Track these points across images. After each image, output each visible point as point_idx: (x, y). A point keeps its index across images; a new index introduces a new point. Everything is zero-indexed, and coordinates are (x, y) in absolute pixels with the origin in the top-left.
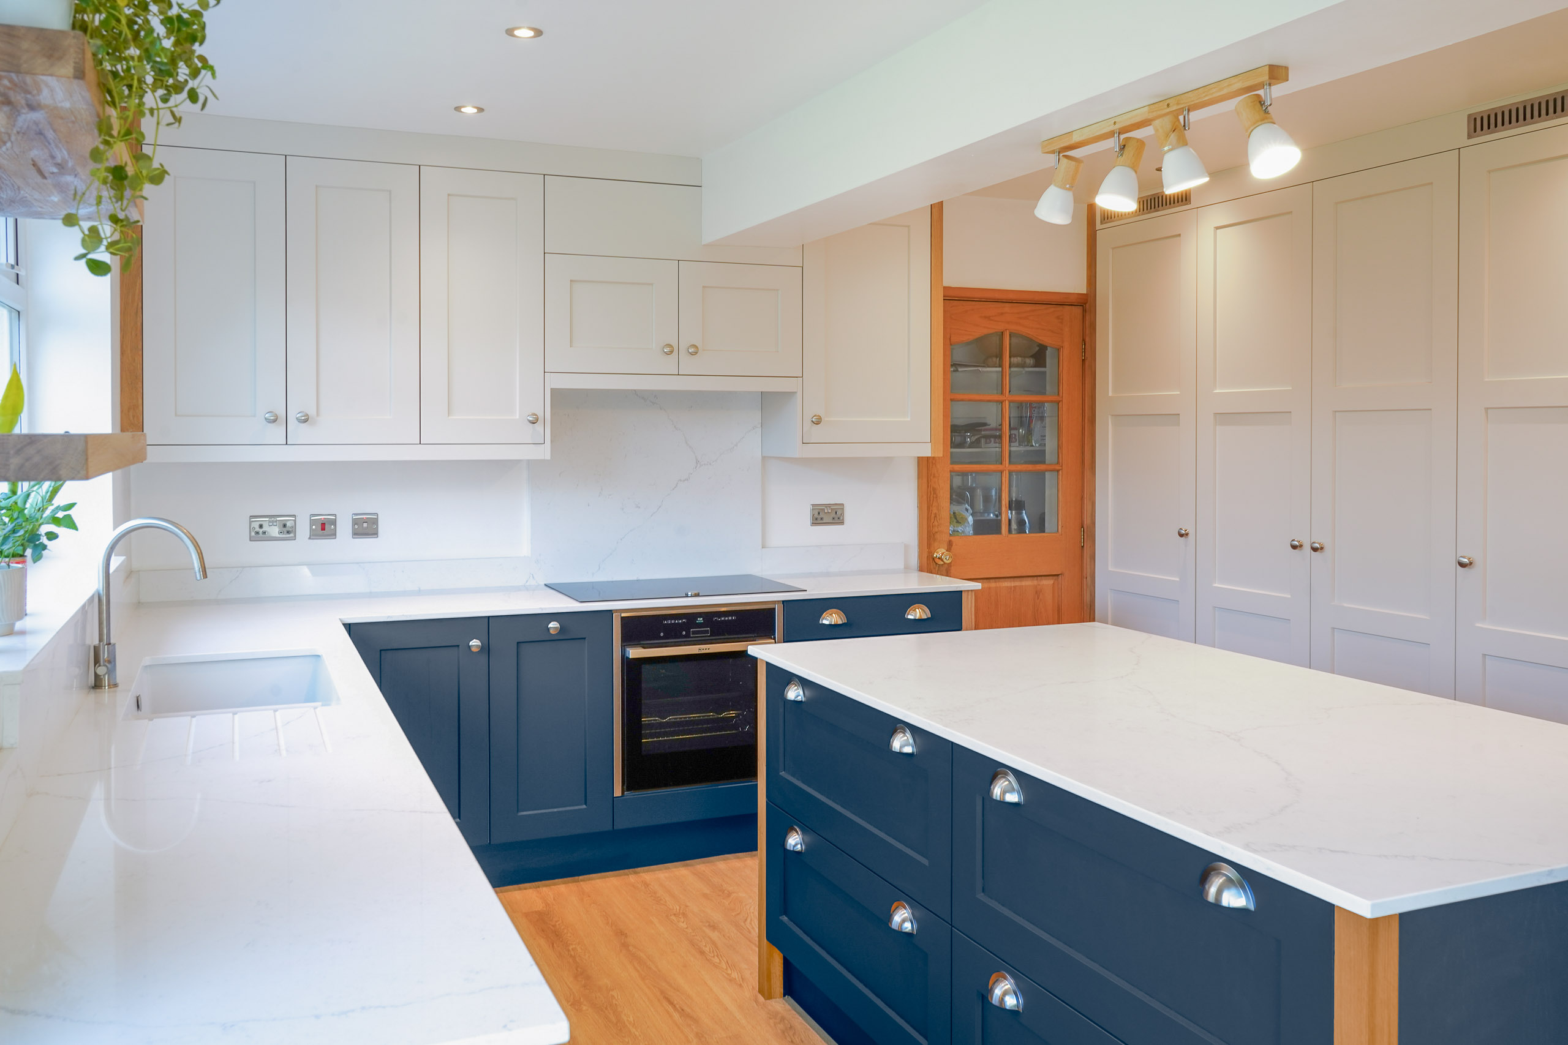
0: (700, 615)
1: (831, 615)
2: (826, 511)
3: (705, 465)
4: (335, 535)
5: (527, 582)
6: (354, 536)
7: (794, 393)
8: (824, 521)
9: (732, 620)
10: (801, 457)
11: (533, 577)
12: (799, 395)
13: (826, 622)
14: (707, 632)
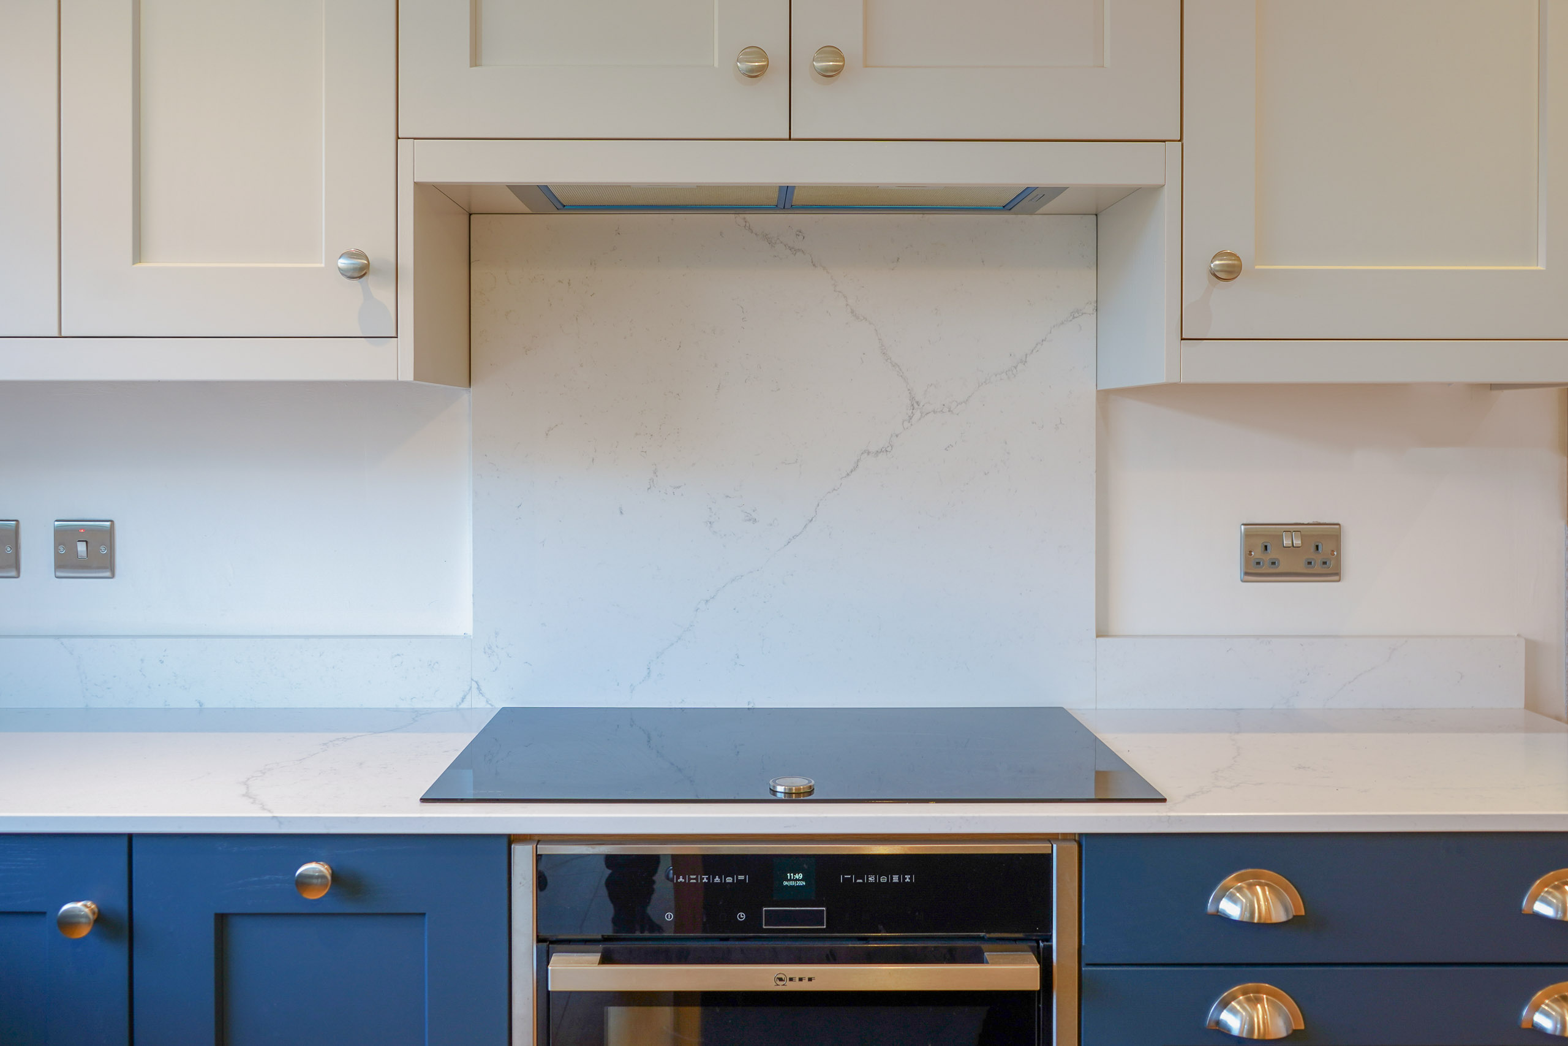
0: (794, 862)
1: (1251, 887)
2: (1287, 542)
3: (934, 412)
4: (17, 567)
5: (463, 699)
6: (59, 574)
7: (1152, 191)
8: (1280, 570)
9: (902, 885)
10: (1175, 380)
11: (479, 688)
12: (1168, 200)
13: (1231, 909)
14: (816, 918)
